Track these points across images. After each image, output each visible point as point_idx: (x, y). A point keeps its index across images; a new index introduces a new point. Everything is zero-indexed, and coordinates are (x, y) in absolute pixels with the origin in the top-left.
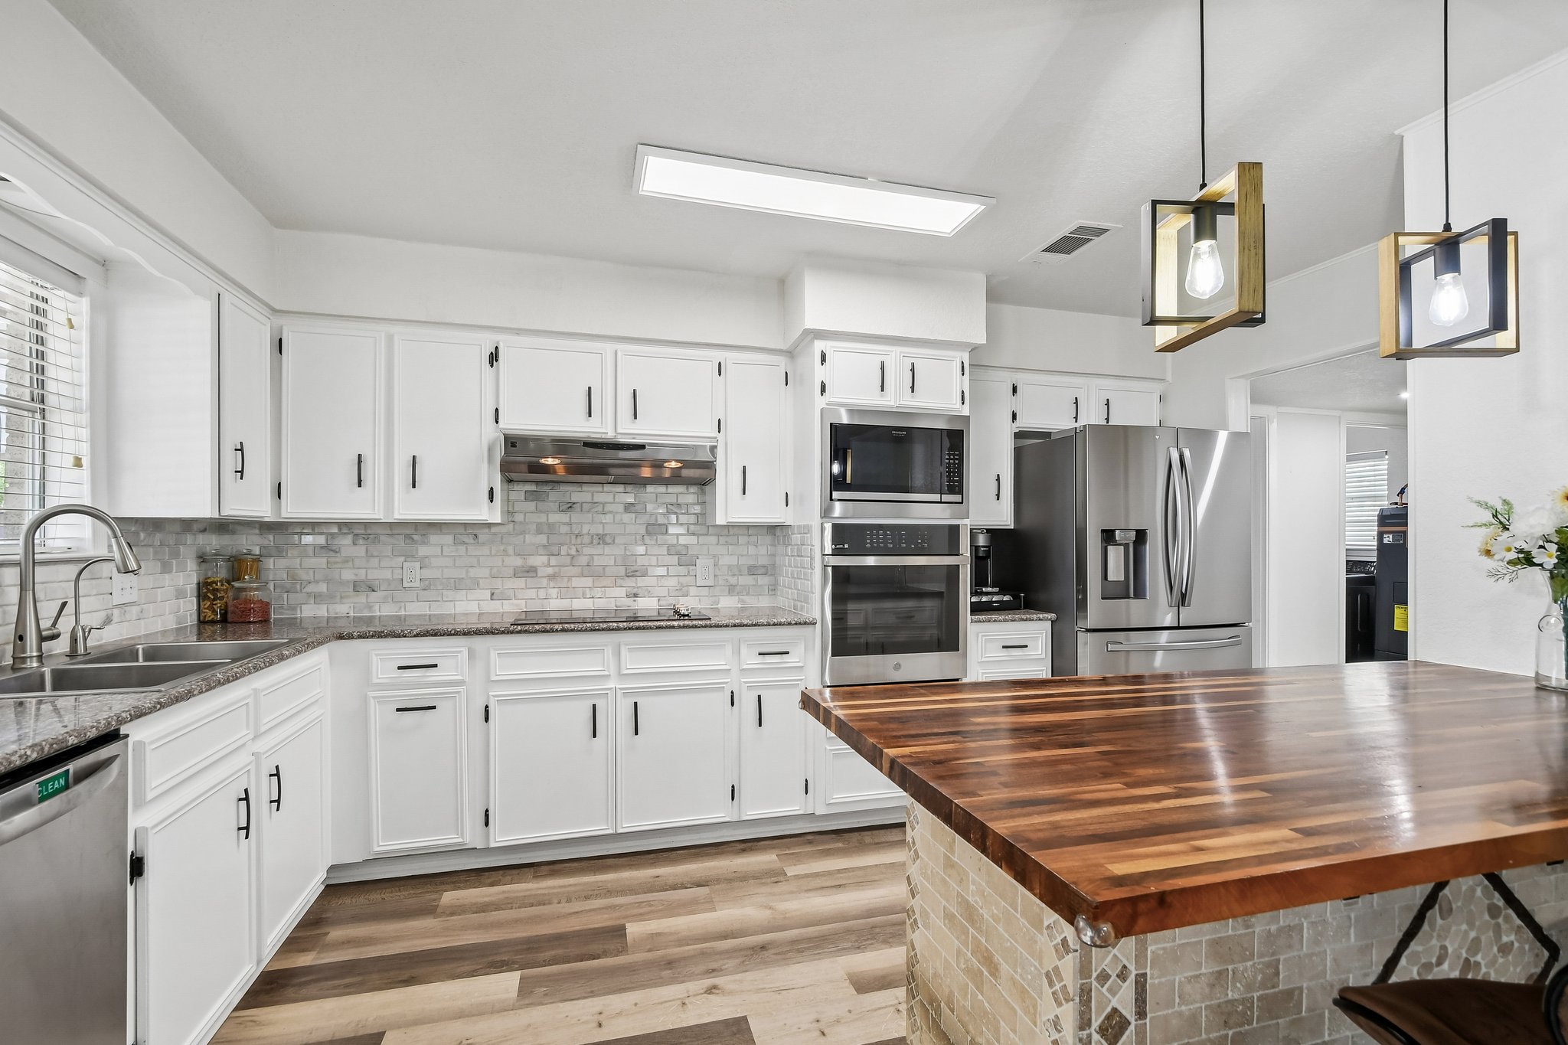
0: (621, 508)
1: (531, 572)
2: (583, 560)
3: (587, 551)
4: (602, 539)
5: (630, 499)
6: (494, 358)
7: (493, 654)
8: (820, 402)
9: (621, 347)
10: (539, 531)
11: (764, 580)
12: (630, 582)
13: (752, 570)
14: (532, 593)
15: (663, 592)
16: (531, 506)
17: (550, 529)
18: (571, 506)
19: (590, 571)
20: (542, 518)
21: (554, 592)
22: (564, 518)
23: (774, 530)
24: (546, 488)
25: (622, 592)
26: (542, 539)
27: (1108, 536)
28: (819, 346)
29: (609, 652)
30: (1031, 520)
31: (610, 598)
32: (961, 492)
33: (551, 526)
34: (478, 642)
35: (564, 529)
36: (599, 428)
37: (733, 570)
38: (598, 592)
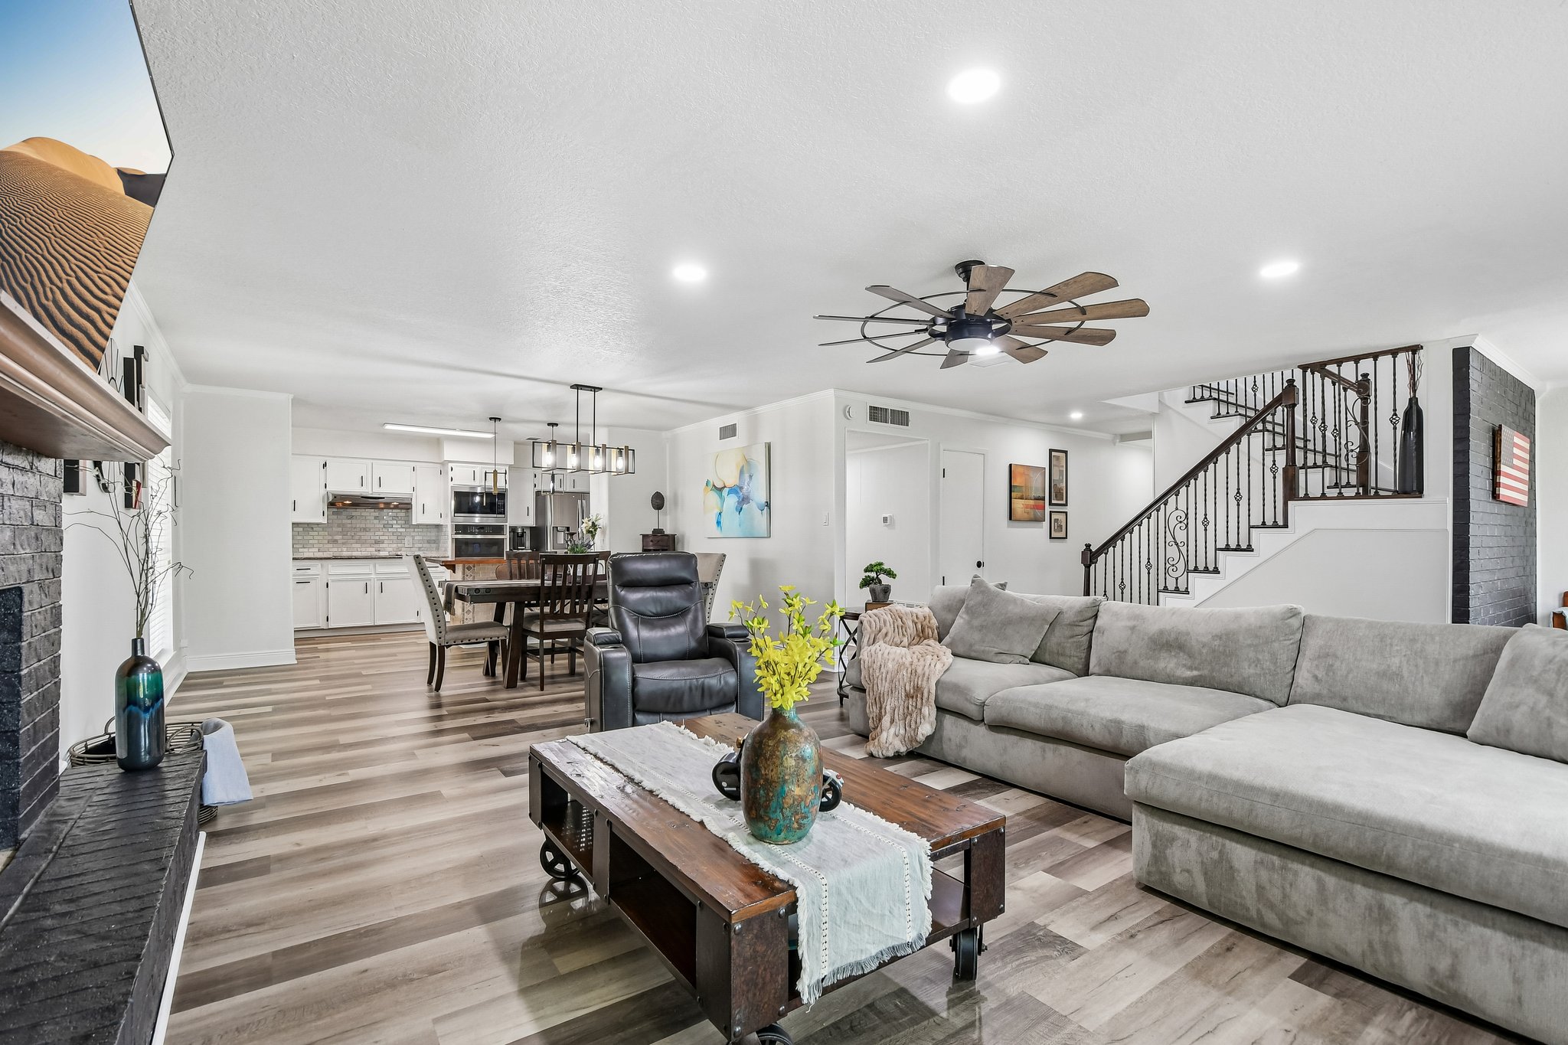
0: (373, 518)
1: (335, 541)
2: (357, 537)
3: (358, 534)
4: (365, 530)
5: (377, 514)
6: (325, 465)
7: (330, 566)
8: (451, 484)
9: (374, 461)
10: (339, 526)
11: (434, 545)
12: (377, 546)
13: (429, 542)
14: (336, 549)
15: (391, 549)
16: (335, 517)
17: (343, 526)
18: (352, 517)
19: (359, 541)
20: (340, 522)
21: (345, 549)
22: (349, 521)
23: (438, 527)
24: (341, 510)
25: (374, 549)
26: (340, 529)
27: (556, 529)
28: (450, 465)
29: (372, 566)
30: (540, 524)
31: (370, 551)
32: (504, 514)
33: (344, 524)
34: (324, 562)
35: (349, 526)
36: (367, 490)
37: (419, 542)
38: (364, 549)
